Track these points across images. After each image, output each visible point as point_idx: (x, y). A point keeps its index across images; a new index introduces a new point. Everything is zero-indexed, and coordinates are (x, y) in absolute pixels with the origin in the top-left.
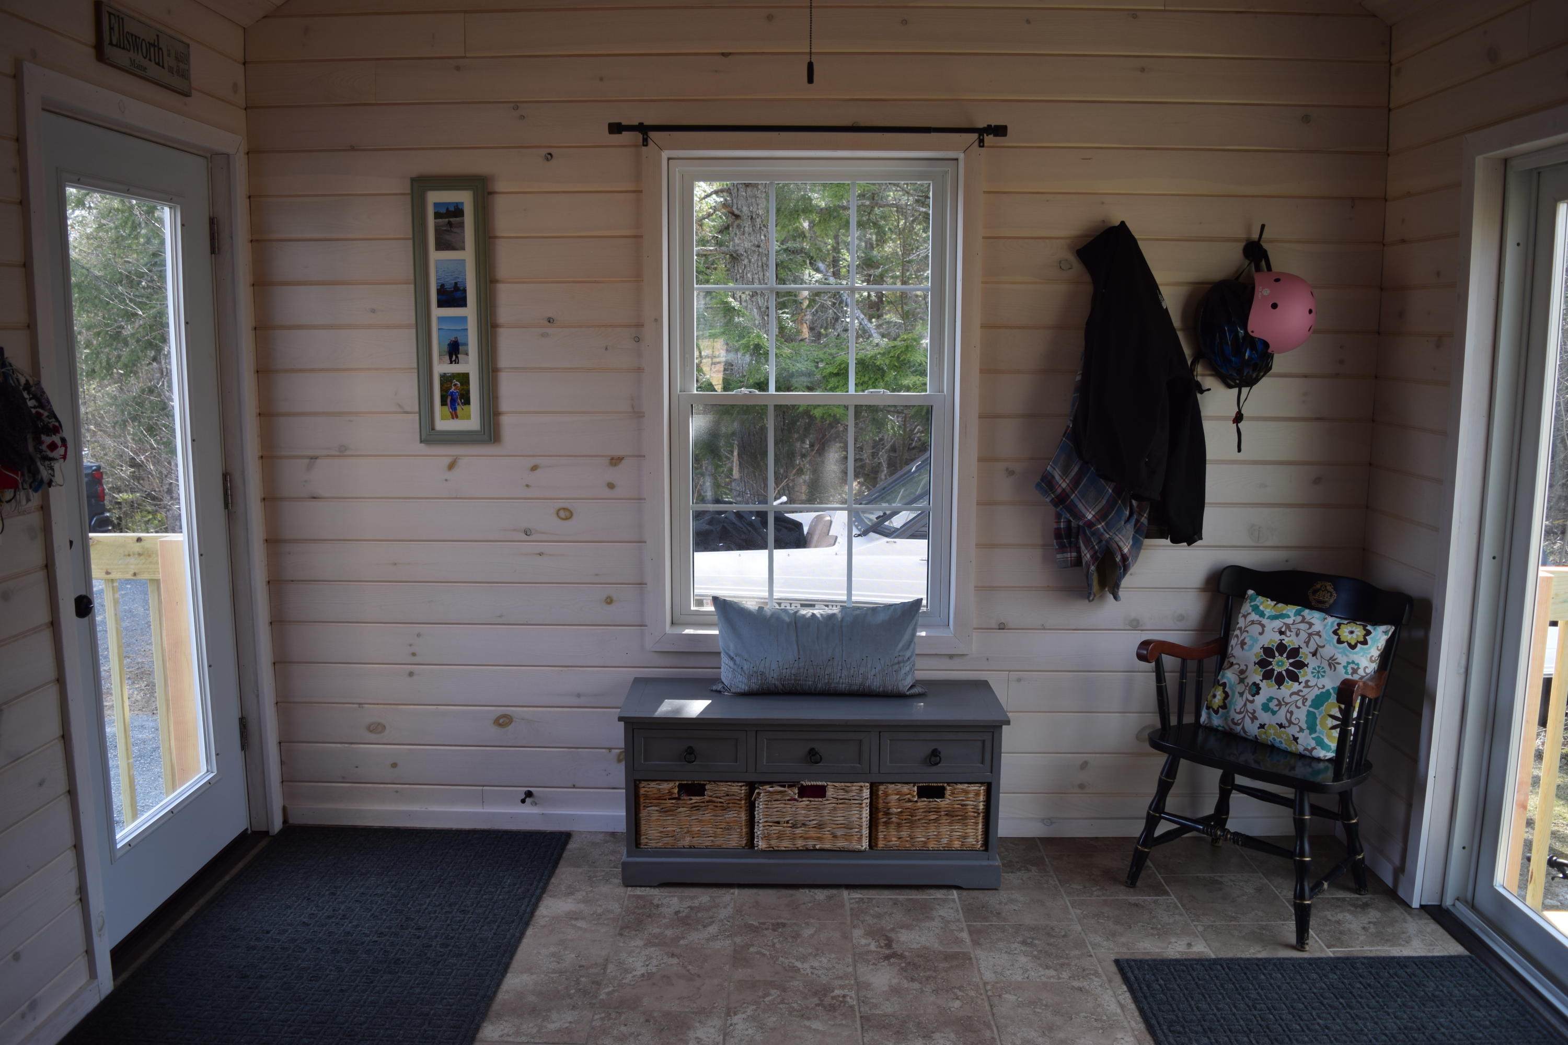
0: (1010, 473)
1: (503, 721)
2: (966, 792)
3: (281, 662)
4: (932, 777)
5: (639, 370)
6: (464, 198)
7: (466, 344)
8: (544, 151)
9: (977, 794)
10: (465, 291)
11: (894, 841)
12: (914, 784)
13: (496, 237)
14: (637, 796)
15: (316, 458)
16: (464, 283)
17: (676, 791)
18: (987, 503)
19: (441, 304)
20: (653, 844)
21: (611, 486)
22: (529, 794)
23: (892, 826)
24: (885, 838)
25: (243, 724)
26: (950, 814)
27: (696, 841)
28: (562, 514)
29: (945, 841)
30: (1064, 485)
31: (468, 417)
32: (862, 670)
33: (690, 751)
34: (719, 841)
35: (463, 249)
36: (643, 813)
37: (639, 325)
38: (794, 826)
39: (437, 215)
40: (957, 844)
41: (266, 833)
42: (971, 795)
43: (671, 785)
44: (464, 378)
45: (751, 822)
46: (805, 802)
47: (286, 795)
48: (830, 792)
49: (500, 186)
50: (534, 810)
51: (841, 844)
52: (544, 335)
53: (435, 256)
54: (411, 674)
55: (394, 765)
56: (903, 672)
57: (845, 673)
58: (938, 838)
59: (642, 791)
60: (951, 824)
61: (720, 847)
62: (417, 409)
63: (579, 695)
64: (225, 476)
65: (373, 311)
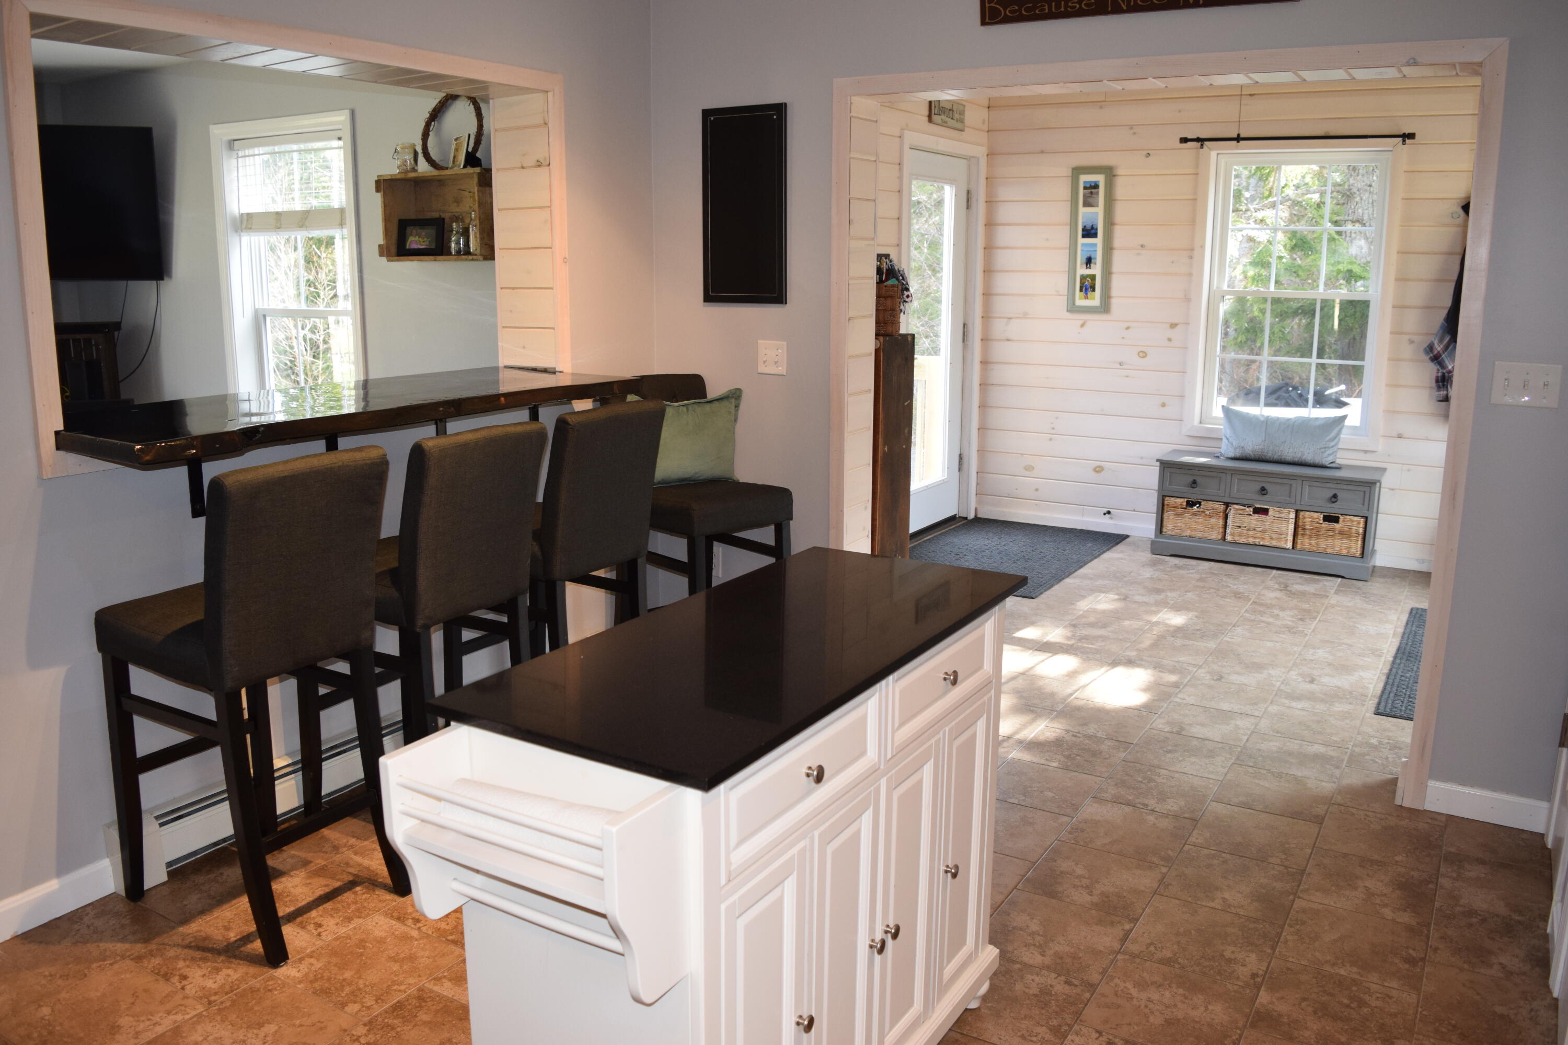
0: (1411, 342)
1: (1098, 470)
2: (1352, 521)
3: (982, 429)
4: (1332, 509)
5: (1190, 275)
6: (1100, 179)
7: (1095, 259)
8: (1145, 152)
9: (1359, 523)
10: (1097, 229)
11: (1307, 546)
12: (1321, 513)
13: (1115, 200)
14: (1163, 505)
15: (1010, 318)
16: (1097, 225)
17: (1185, 504)
18: (1395, 360)
19: (1084, 236)
20: (1169, 533)
21: (1170, 340)
22: (1109, 513)
23: (1306, 537)
24: (1302, 544)
25: (961, 457)
26: (1341, 533)
27: (1193, 534)
28: (1141, 354)
29: (1337, 549)
30: (1439, 349)
31: (1094, 299)
32: (1301, 450)
33: (1194, 482)
34: (1206, 535)
35: (1097, 206)
36: (1165, 515)
37: (1192, 250)
38: (1249, 530)
39: (1085, 188)
40: (1344, 552)
41: (966, 518)
42: (1355, 523)
43: (1182, 500)
44: (1093, 277)
45: (1225, 526)
46: (1256, 516)
47: (978, 502)
48: (1271, 513)
49: (1119, 172)
50: (1111, 522)
51: (1274, 543)
52: (1138, 254)
53: (1082, 210)
54: (1051, 439)
55: (1037, 490)
56: (1327, 453)
57: (1291, 450)
58: (1333, 547)
59: (1166, 502)
60: (1341, 539)
61: (1206, 538)
62: (1066, 293)
63: (1142, 458)
64: (964, 325)
65: (1047, 240)
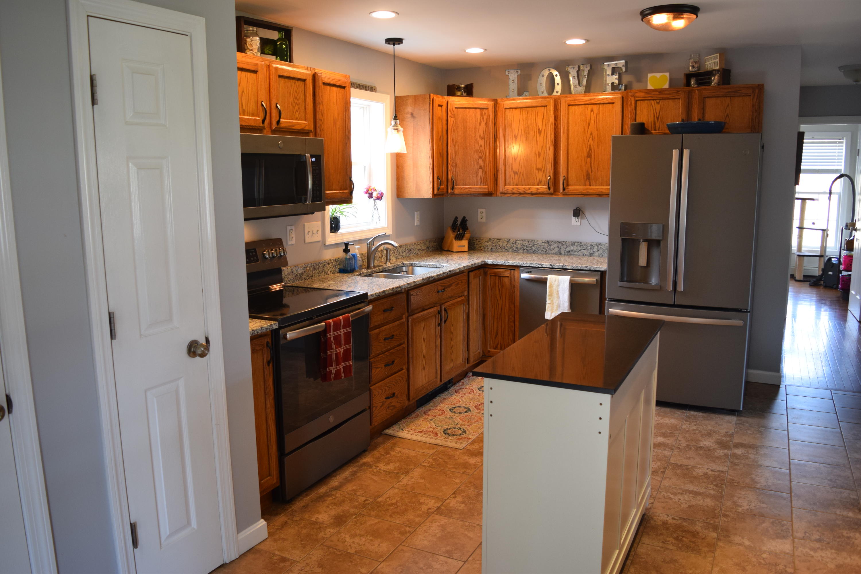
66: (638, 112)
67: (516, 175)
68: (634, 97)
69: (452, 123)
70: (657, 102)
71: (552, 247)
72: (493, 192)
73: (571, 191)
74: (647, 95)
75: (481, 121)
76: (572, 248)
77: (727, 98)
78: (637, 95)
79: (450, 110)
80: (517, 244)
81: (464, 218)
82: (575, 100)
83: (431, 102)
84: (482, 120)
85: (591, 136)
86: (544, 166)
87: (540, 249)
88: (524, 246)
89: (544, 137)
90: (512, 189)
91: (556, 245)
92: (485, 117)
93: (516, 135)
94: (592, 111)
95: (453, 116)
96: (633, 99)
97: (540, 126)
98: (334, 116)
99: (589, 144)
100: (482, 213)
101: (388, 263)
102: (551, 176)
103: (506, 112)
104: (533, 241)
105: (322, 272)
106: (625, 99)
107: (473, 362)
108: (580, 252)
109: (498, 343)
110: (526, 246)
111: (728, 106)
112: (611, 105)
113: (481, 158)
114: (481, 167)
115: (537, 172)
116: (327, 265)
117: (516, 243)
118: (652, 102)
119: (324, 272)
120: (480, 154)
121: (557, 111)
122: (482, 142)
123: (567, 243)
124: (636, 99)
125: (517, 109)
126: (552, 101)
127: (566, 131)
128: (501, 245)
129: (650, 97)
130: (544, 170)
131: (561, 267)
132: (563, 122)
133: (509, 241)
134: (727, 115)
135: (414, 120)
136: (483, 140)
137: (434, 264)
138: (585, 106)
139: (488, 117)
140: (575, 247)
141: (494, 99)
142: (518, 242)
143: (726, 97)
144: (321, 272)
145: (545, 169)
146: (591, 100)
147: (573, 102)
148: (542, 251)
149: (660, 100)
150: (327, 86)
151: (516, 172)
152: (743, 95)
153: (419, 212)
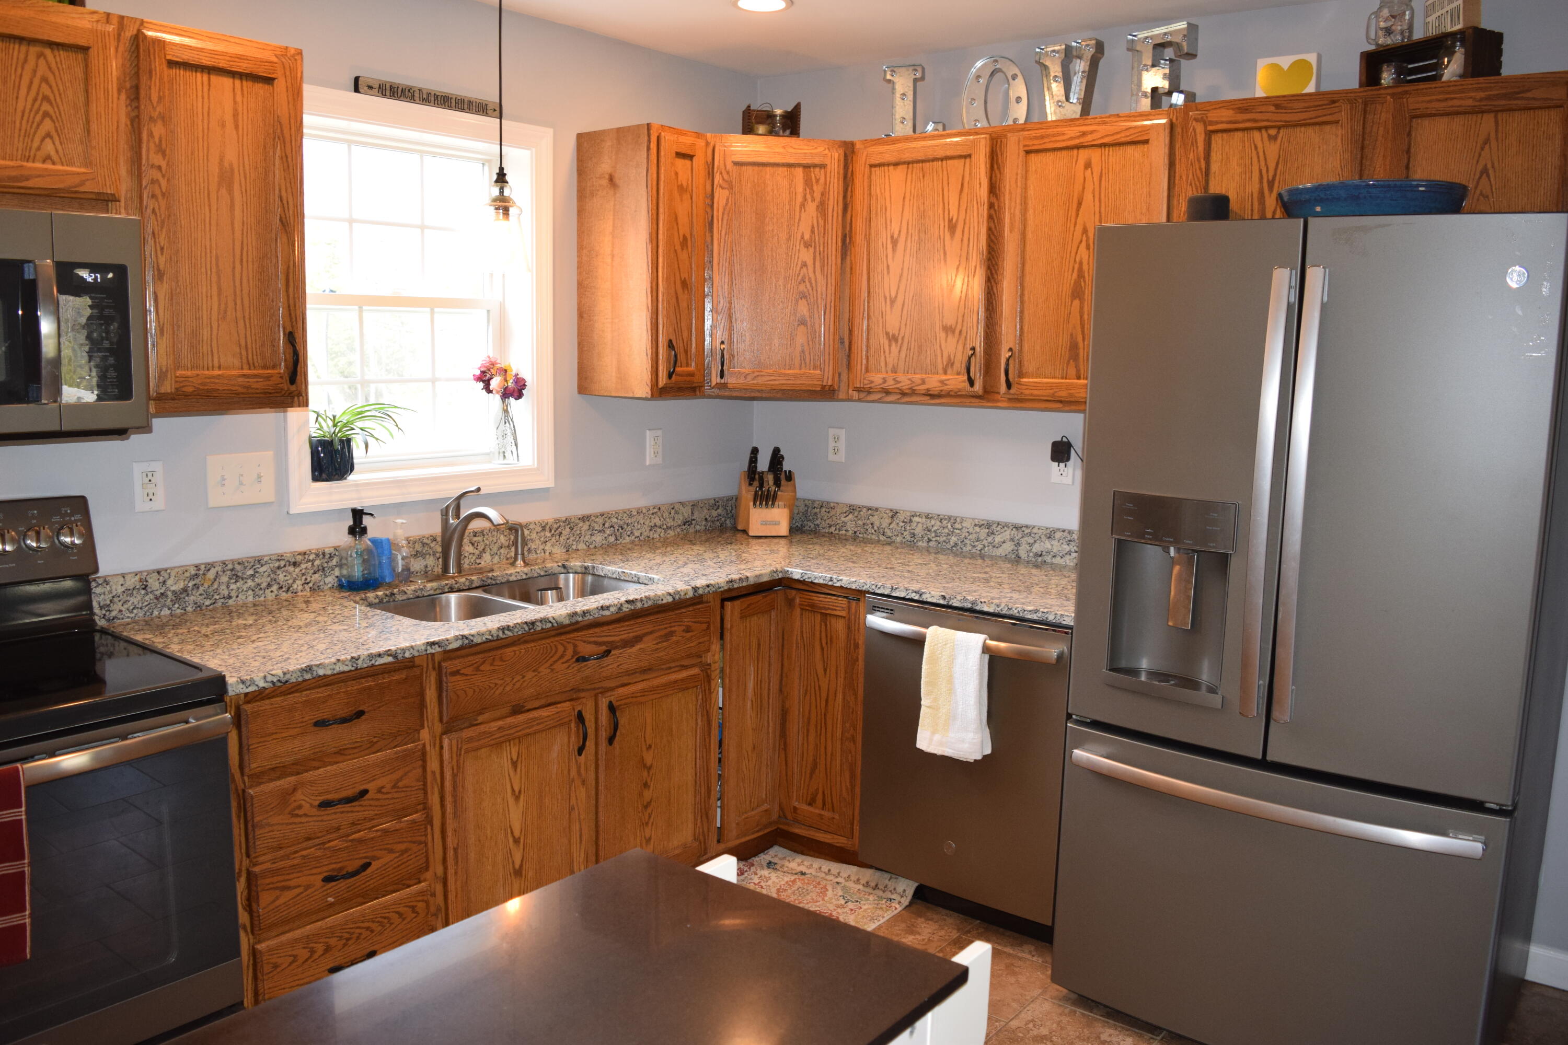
66: (1214, 167)
67: (894, 344)
68: (1204, 121)
69: (723, 202)
70: (1270, 137)
71: (998, 539)
72: (836, 387)
73: (1027, 392)
74: (1241, 117)
75: (805, 199)
76: (1048, 545)
77: (1486, 116)
78: (1213, 116)
79: (719, 167)
80: (914, 525)
81: (776, 451)
82: (1042, 137)
83: (653, 146)
84: (808, 196)
85: (1084, 238)
86: (960, 321)
87: (967, 542)
88: (929, 531)
89: (962, 240)
90: (881, 381)
91: (1007, 534)
92: (818, 189)
93: (896, 236)
94: (1088, 165)
95: (725, 185)
96: (1200, 128)
97: (954, 213)
98: (221, 160)
99: (1078, 259)
100: (836, 439)
101: (520, 562)
102: (978, 350)
103: (873, 177)
104: (952, 519)
105: (269, 585)
106: (1178, 130)
107: (738, 837)
108: (1068, 557)
109: (818, 789)
110: (935, 531)
111: (1487, 141)
112: (1140, 148)
113: (805, 297)
114: (803, 322)
115: (943, 335)
116: (291, 569)
117: (911, 521)
118: (1256, 134)
119: (275, 588)
120: (802, 288)
121: (999, 168)
122: (806, 255)
123: (1035, 531)
124: (1210, 128)
125: (900, 167)
126: (983, 142)
127: (1018, 224)
128: (877, 524)
129: (1249, 120)
130: (961, 332)
131: (970, 606)
132: (1010, 199)
133: (894, 514)
134: (1485, 171)
135: (615, 194)
136: (812, 249)
137: (633, 572)
138: (1070, 153)
139: (825, 188)
140: (1055, 543)
141: (845, 142)
142: (916, 519)
143: (1483, 112)
144: (264, 585)
145: (964, 329)
146: (1084, 134)
147: (1036, 142)
148: (974, 547)
149: (1279, 128)
150: (188, 73)
151: (893, 335)
152: (1537, 104)
153: (659, 433)
